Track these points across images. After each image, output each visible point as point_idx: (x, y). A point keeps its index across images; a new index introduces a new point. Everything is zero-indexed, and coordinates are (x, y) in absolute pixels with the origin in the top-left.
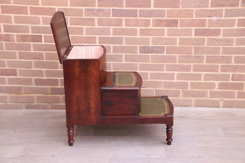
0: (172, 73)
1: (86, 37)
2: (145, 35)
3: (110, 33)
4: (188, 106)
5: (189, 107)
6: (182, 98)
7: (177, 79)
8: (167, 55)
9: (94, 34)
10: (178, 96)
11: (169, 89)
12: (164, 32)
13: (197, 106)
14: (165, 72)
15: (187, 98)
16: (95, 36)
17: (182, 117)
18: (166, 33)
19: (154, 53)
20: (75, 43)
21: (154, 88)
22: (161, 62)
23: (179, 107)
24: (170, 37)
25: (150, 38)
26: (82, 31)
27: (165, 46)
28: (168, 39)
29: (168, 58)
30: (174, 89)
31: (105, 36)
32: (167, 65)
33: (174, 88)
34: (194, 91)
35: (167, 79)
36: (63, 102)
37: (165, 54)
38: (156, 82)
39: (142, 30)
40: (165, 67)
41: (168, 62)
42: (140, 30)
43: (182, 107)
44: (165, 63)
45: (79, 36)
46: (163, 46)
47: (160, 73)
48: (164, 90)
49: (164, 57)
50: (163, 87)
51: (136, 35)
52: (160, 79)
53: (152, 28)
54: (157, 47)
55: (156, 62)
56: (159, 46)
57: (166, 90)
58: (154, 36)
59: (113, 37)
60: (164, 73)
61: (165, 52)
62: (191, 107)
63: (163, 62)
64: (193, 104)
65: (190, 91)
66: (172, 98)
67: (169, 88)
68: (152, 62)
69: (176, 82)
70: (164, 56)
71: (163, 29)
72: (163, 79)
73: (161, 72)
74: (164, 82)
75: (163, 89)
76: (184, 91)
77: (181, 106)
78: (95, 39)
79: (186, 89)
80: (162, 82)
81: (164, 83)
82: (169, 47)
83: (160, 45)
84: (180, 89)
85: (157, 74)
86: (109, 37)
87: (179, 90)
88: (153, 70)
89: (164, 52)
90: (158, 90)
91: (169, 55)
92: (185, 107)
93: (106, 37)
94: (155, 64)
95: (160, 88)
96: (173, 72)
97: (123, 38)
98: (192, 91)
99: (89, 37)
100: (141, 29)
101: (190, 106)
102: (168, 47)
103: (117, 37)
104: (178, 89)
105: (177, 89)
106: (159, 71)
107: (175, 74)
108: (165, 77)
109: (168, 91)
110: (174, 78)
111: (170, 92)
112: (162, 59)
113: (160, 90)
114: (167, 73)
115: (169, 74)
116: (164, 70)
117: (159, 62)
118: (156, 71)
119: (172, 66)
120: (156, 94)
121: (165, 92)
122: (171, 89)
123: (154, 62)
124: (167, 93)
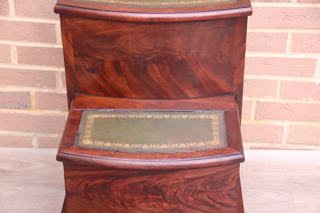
0: (310, 59)
8: (298, 5)
11: (295, 102)
14: (288, 54)
21: (252, 97)
22: (279, 28)
29: (302, 15)
30: (310, 102)
32: (294, 35)
33: (310, 99)
35: (293, 75)
37: (293, 3)
38: (258, 81)
40: (289, 42)
41: (301, 28)
44: (290, 32)
47: (273, 58)
48: (281, 104)
49: (288, 15)
50: (278, 96)
52: (271, 74)
55: (264, 28)
57: (287, 104)
60: (284, 59)
63: (284, 27)
67: (297, 99)
68: (253, 28)
69: (318, 82)
70: (288, 9)
72: (281, 75)
73: (276, 55)
74: (282, 81)
75: (278, 100)
80: (277, 82)
81: (281, 86)
85: (265, 62)
88: (251, 50)
90: (264, 102)
91: (306, 8)
94: (261, 33)
96: (313, 56)
106: (271, 52)
107: (316, 60)
108: (288, 69)
109: (291, 107)
110: (314, 72)
111: (297, 108)
112: (284, 17)
113: (270, 103)
114: (293, 58)
115: (300, 61)
116: (285, 50)
117: (273, 28)
118: (263, 52)
119: (310, 37)
120: (257, 114)
121: (284, 109)
122: (302, 102)
123: (257, 28)
124: (289, 111)
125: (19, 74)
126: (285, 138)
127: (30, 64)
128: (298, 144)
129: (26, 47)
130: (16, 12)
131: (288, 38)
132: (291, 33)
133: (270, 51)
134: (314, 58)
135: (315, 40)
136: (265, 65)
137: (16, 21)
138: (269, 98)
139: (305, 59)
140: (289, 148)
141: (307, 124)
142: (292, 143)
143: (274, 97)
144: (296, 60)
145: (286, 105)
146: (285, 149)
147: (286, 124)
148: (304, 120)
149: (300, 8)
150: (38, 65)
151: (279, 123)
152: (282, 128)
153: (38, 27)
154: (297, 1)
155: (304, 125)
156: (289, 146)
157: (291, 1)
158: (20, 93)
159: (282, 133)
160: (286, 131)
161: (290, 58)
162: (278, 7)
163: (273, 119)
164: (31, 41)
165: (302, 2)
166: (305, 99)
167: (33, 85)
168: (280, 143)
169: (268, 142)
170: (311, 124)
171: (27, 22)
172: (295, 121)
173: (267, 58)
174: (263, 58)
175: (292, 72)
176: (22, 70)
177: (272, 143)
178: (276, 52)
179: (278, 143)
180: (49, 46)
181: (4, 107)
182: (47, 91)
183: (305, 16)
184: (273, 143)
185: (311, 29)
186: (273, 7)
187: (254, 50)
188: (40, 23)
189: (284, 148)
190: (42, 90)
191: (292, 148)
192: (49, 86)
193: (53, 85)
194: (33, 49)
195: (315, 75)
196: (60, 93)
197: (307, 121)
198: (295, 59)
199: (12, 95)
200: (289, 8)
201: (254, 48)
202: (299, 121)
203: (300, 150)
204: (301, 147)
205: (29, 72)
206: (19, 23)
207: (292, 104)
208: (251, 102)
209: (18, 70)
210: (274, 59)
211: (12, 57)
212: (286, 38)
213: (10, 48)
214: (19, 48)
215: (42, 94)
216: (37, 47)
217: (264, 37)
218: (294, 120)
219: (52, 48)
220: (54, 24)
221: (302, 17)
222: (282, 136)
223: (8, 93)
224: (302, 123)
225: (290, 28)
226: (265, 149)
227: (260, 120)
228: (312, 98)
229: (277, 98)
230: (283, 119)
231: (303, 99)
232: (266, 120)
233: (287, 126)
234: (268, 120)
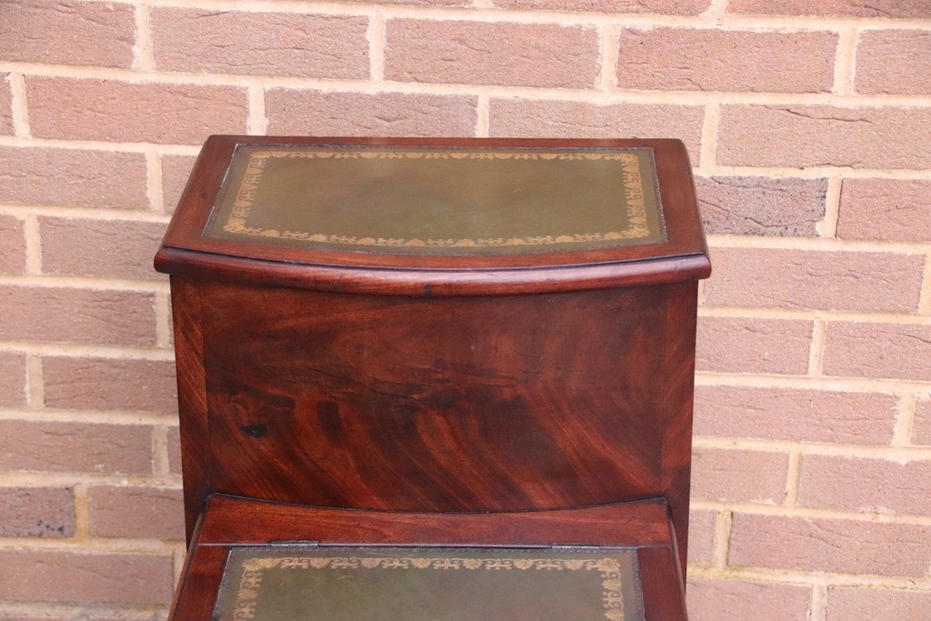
0: (878, 395)
1: (159, 88)
2: (666, 86)
3: (367, 62)
7: (912, 441)
8: (838, 246)
9: (231, 69)
11: (840, 516)
12: (829, 61)
14: (816, 381)
16: (239, 82)
18: (845, 66)
19: (733, 233)
20: (66, 136)
21: (717, 501)
22: (786, 308)
24: (879, 102)
25: (701, 109)
26: (122, 39)
27: (833, 175)
28: (864, 118)
29: (851, 273)
30: (882, 519)
31: (326, 87)
32: (831, 329)
33: (882, 509)
35: (831, 440)
37: (824, 241)
38: (733, 455)
39: (639, 39)
40: (816, 347)
41: (849, 308)
42: (623, 41)
44: (819, 318)
45: (97, 82)
46: (812, 174)
47: (773, 390)
48: (800, 521)
49: (811, 271)
50: (790, 499)
51: (589, 85)
52: (769, 437)
53: (725, 28)
54: (760, 184)
55: (746, 307)
56: (773, 174)
57: (818, 523)
58: (741, 90)
59: (389, 96)
60: (803, 393)
61: (826, 227)
63: (803, 306)
66: (866, 582)
67: (846, 508)
68: (714, 306)
69: (904, 462)
70: (811, 255)
71: (818, 34)
72: (798, 440)
73: (782, 383)
74: (801, 458)
75: (790, 511)
78: (236, 109)
80: (787, 457)
81: (799, 470)
82: (866, 183)
83: (784, 165)
85: (751, 398)
86: (359, 96)
87: (925, 522)
88: (712, 368)
89: (819, 227)
90: (752, 517)
91: (860, 254)
93: (327, 97)
94: (736, 320)
96: (886, 387)
97: (473, 102)
99: (184, 91)
100: (632, 31)
102: (856, 182)
103: (421, 99)
104: (921, 514)
105: (911, 513)
106: (768, 374)
107: (897, 398)
108: (817, 422)
109: (829, 531)
110: (892, 433)
111: (847, 536)
112: (800, 278)
113: (769, 520)
114: (829, 392)
115: (849, 401)
116: (807, 369)
117: (769, 307)
118: (744, 373)
119: (875, 335)
120: (733, 552)
121: (808, 538)
122: (861, 518)
123: (725, 305)
124: (824, 544)
125: (46, 437)
127: (80, 408)
129: (70, 360)
130: (44, 262)
131: (814, 334)
132: (823, 322)
133: (765, 371)
134: (891, 394)
135: (890, 344)
136: (752, 411)
137: (44, 289)
138: (766, 505)
139: (863, 394)
141: (877, 582)
143: (780, 501)
144: (839, 397)
145: (816, 527)
147: (817, 581)
148: (868, 572)
149: (844, 253)
150: (101, 409)
151: (796, 579)
152: (807, 593)
153: (104, 303)
154: (836, 235)
155: (870, 586)
157: (817, 236)
158: (44, 490)
159: (808, 607)
160: (817, 602)
161: (822, 392)
162: (782, 251)
163: (780, 568)
164: (85, 342)
165: (848, 239)
166: (869, 509)
167: (85, 469)
170: (889, 582)
171: (75, 291)
172: (843, 572)
173: (755, 389)
174: (745, 389)
175: (829, 431)
176: (54, 424)
178: (781, 372)
180: (136, 355)
182: (125, 483)
183: (858, 275)
185: (876, 312)
186: (769, 250)
187: (719, 366)
188: (112, 291)
190: (108, 481)
192: (129, 471)
193: (143, 466)
194: (86, 364)
195: (893, 442)
196: (162, 488)
197: (877, 573)
198: (834, 393)
199: (20, 496)
200: (813, 252)
201: (717, 360)
202: (855, 574)
205: (75, 429)
206: (52, 294)
207: (832, 523)
208: (714, 513)
209: (42, 424)
210: (776, 393)
211: (27, 388)
212: (807, 334)
213: (23, 364)
214: (48, 363)
215: (110, 492)
216: (100, 360)
217: (745, 331)
218: (838, 571)
219: (144, 361)
220: (152, 295)
221: (852, 279)
222: (808, 615)
223: (11, 490)
224: (862, 581)
225: (820, 309)
227: (741, 567)
228: (888, 507)
229: (787, 504)
230: (808, 568)
231: (862, 509)
232: (757, 569)
233: (820, 588)
234: (764, 569)
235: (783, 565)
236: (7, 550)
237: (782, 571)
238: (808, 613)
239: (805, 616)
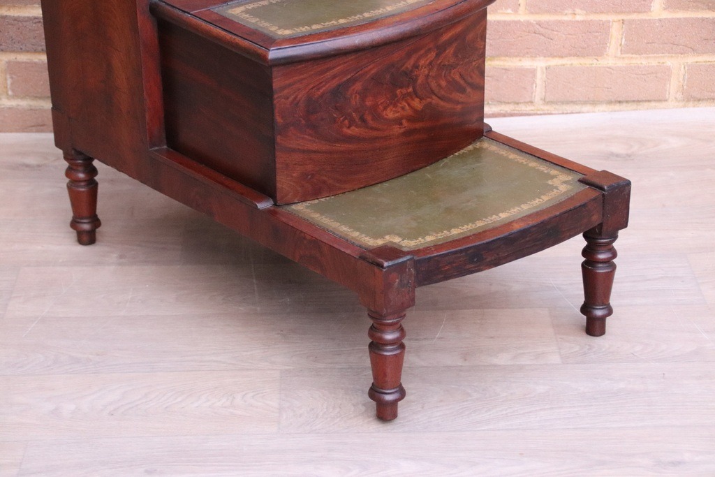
4: (649, 101)
5: (653, 104)
6: (620, 63)
10: (599, 52)
11: (553, 18)
13: (692, 98)
15: (644, 62)
17: (617, 156)
23: (603, 107)
30: (579, 18)
33: (578, 11)
34: (679, 19)
36: (10, 93)
43: (617, 107)
48: (529, 23)
50: (522, 8)
57: (539, 24)
62: (664, 104)
64: (673, 87)
65: (660, 20)
66: (569, 62)
67: (555, 12)
75: (523, 17)
76: (631, 22)
77: (610, 102)
79: (639, 12)
84: (608, 13)
87: (604, 18)
90: (499, 22)
92: (634, 106)
95: (509, 11)
98: (669, 21)
101: (660, 101)
104: (602, 12)
105: (595, 13)
109: (546, 28)
111: (557, 31)
113: (509, 23)
121: (534, 35)
122: (566, 18)
124: (543, 37)
126: (538, 93)
128: (563, 103)
138: (508, 14)
140: (546, 112)
141: (576, 62)
142: (552, 103)
143: (516, 11)
145: (538, 26)
146: (541, 114)
147: (540, 64)
148: (570, 55)
151: (527, 63)
152: (533, 72)
155: (572, 64)
156: (546, 108)
159: (534, 82)
160: (540, 77)
163: (516, 56)
166: (570, 12)
168: (532, 102)
169: (508, 103)
170: (583, 61)
172: (555, 56)
177: (516, 106)
179: (527, 103)
181: (21, 49)
184: (518, 104)
189: (539, 112)
191: (553, 112)
197: (576, 55)
199: (35, 23)
202: (562, 57)
203: (567, 113)
204: (568, 108)
207: (547, 23)
218: (553, 56)
222: (534, 88)
224: (566, 61)
226: (504, 115)
228: (581, 9)
229: (520, 12)
230: (534, 56)
231: (566, 11)
232: (503, 58)
233: (542, 68)
234: (507, 58)
235: (518, 55)
236: (28, 61)
237: (518, 59)
238: (534, 85)
239: (532, 88)
